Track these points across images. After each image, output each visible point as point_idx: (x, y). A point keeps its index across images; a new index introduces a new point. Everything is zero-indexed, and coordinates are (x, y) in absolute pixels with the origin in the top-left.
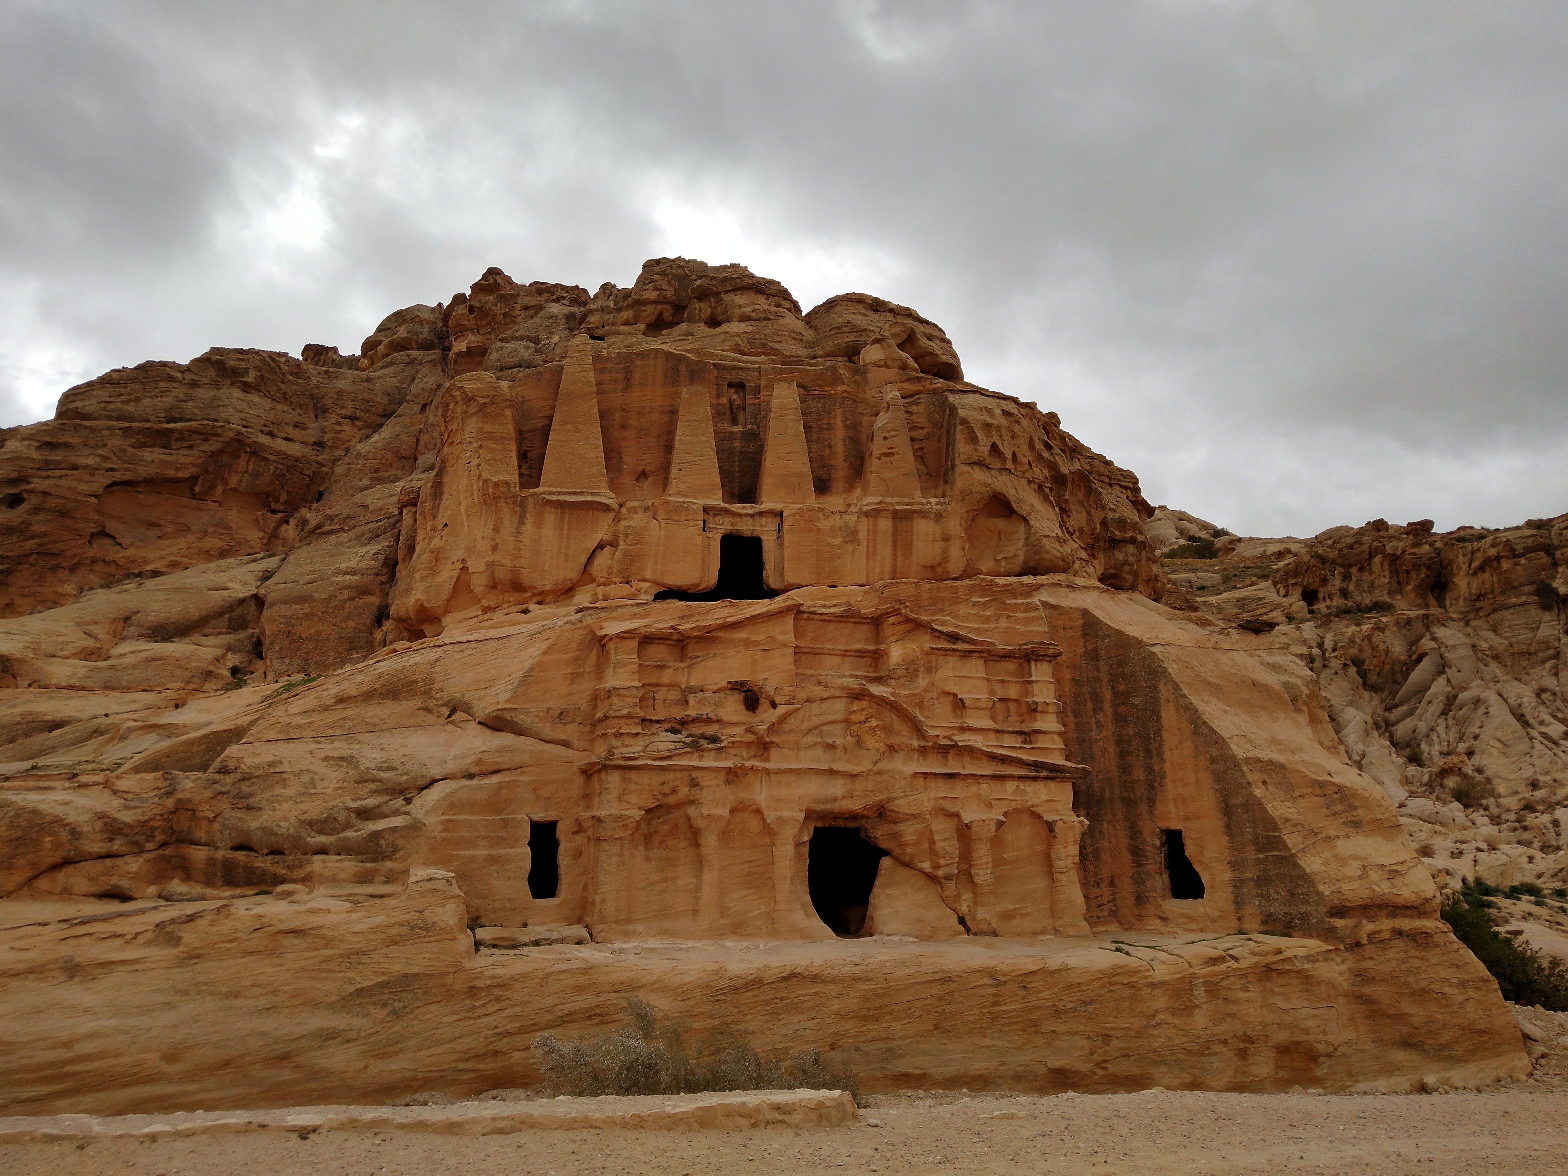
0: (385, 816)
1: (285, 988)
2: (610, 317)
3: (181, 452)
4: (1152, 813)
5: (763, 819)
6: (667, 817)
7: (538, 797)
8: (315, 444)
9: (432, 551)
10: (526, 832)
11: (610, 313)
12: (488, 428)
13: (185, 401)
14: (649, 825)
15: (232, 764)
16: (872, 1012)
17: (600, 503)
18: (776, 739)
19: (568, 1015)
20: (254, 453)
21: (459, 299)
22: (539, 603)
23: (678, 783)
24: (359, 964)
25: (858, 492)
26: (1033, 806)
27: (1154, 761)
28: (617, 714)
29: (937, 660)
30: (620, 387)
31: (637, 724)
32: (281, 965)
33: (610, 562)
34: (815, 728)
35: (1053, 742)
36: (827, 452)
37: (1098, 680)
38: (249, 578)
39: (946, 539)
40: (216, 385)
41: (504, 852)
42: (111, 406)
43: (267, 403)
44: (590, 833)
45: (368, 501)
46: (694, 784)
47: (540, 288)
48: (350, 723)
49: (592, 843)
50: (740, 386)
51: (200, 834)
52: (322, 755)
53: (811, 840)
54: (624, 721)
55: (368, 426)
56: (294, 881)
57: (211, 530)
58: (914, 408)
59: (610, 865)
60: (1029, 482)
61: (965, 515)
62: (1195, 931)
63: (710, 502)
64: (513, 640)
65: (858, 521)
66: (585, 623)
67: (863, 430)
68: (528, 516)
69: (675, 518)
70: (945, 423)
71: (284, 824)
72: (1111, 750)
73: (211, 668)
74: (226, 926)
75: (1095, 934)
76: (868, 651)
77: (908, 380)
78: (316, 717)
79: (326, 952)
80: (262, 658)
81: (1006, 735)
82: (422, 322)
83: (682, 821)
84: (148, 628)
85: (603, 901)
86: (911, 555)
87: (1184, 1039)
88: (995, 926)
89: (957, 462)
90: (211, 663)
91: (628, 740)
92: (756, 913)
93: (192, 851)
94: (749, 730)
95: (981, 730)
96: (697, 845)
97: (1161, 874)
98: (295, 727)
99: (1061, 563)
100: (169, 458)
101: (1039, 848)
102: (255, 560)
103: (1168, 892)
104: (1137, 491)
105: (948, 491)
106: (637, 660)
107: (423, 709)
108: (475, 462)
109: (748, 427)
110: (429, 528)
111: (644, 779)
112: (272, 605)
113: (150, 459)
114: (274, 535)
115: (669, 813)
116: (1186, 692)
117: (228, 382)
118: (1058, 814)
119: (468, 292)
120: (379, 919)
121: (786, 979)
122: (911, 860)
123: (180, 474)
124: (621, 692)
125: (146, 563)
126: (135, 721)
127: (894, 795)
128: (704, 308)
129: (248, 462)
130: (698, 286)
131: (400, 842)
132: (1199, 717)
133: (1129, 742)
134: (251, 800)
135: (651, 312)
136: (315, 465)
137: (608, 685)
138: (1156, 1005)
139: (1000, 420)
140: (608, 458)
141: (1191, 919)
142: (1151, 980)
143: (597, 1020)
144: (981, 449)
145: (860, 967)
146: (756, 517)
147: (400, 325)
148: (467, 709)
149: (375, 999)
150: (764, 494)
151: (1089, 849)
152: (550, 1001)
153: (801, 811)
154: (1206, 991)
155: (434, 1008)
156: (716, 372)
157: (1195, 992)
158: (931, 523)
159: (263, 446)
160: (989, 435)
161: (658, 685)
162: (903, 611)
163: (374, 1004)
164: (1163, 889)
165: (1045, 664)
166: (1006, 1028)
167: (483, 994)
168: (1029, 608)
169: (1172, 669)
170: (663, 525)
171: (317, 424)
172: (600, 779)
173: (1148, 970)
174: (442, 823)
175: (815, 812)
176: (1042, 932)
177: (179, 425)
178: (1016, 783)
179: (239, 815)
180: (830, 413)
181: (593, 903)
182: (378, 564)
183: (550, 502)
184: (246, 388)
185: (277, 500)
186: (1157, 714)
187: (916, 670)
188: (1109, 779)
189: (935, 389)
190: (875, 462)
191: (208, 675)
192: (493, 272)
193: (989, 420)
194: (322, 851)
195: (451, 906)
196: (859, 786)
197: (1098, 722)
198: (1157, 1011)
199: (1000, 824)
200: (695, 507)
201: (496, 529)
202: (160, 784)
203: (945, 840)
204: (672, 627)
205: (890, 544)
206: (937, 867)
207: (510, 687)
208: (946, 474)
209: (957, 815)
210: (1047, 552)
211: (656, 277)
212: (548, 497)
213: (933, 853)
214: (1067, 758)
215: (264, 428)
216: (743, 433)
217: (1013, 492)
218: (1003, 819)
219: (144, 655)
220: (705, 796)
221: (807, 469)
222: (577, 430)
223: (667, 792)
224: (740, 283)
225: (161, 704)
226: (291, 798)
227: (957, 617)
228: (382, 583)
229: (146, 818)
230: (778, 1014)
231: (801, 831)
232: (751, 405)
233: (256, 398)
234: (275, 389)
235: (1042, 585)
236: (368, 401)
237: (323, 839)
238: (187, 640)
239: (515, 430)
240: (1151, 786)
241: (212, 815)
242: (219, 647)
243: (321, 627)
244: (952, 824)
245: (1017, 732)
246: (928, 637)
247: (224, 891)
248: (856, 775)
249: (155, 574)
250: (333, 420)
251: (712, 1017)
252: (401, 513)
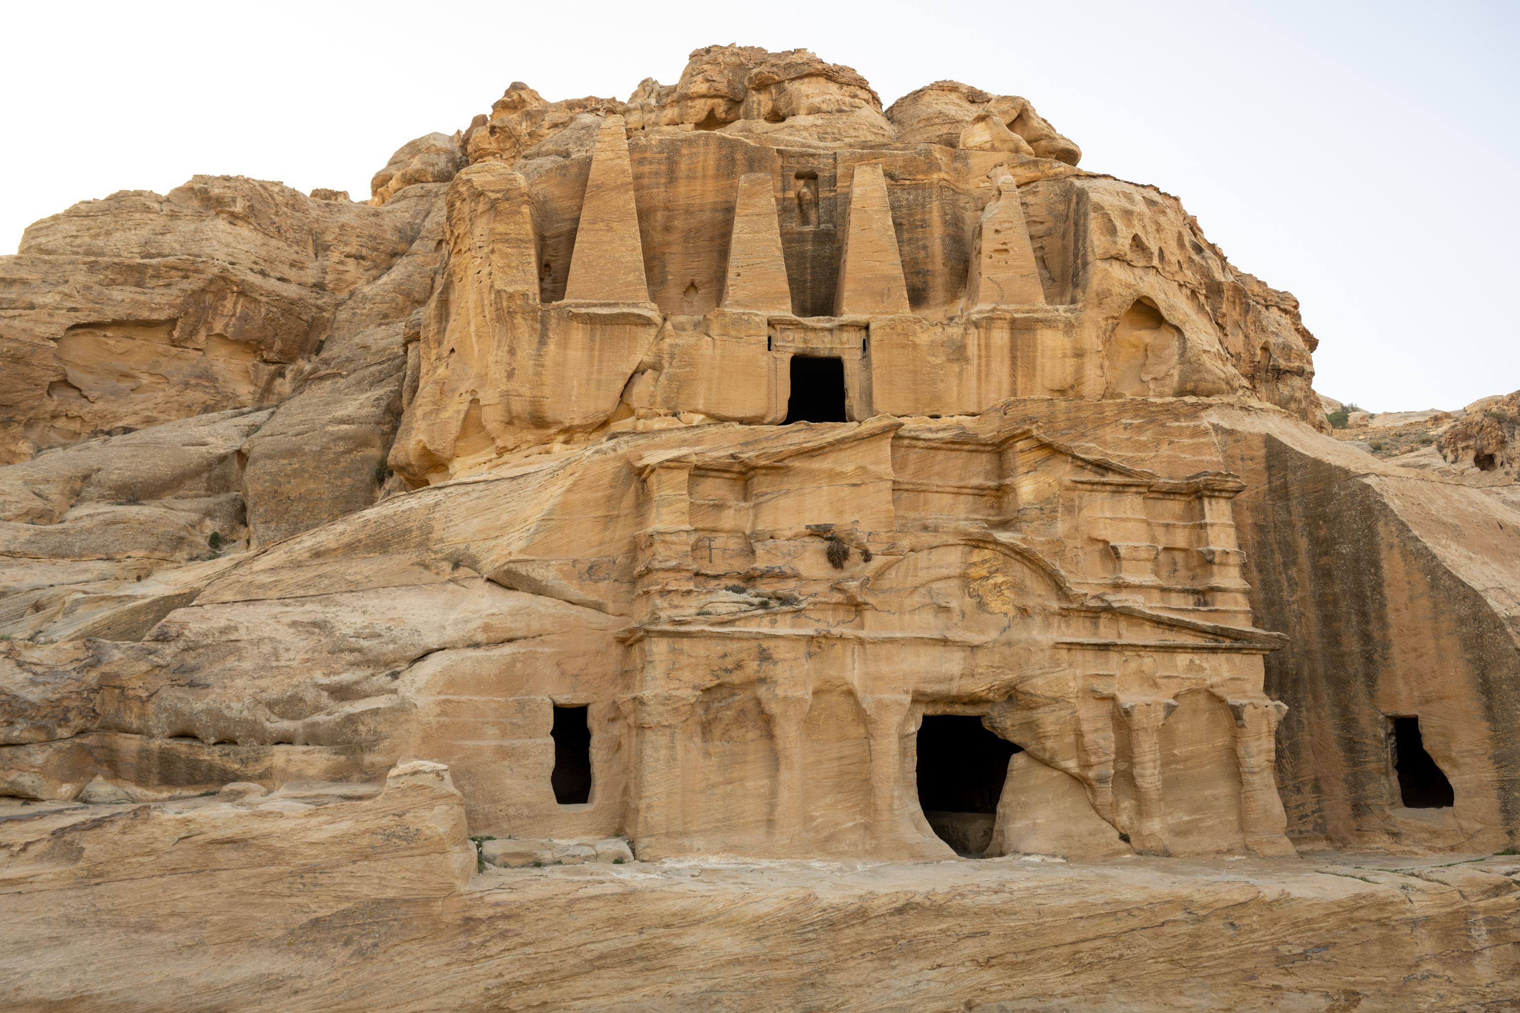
0: (367, 696)
1: (215, 918)
2: (653, 116)
3: (157, 290)
4: (1372, 696)
5: (857, 703)
6: (730, 700)
7: (563, 673)
8: (315, 285)
9: (436, 382)
10: (548, 720)
11: (651, 111)
12: (501, 228)
13: (163, 234)
14: (707, 710)
15: (173, 631)
16: (1021, 958)
17: (639, 316)
18: (870, 600)
19: (600, 958)
20: (242, 293)
21: (479, 121)
22: (566, 442)
23: (744, 655)
24: (315, 885)
25: (962, 303)
26: (1212, 686)
27: (1374, 628)
28: (663, 565)
29: (1081, 498)
30: (663, 181)
31: (690, 579)
32: (212, 887)
33: (652, 389)
34: (923, 585)
35: (1236, 603)
36: (922, 254)
37: (1290, 525)
38: (233, 432)
39: (1079, 354)
40: (199, 216)
41: (518, 743)
42: (78, 241)
43: (259, 238)
44: (631, 720)
45: (370, 342)
46: (765, 656)
47: (571, 105)
48: (327, 582)
49: (634, 732)
50: (811, 177)
51: (132, 719)
52: (289, 619)
53: (920, 732)
54: (671, 574)
55: (376, 267)
56: (249, 779)
57: (193, 381)
58: (1030, 199)
59: (657, 760)
60: (1180, 285)
61: (1103, 324)
62: (1441, 849)
63: (776, 313)
64: (530, 479)
65: (966, 333)
66: (620, 452)
67: (966, 228)
68: (551, 334)
69: (733, 333)
70: (1072, 214)
71: (235, 705)
72: (1309, 615)
73: (182, 534)
74: (142, 833)
75: (1302, 854)
76: (989, 488)
77: (1022, 165)
78: (285, 575)
79: (273, 869)
80: (246, 525)
81: (1173, 595)
82: (438, 152)
83: (750, 705)
84: (110, 489)
85: (649, 807)
86: (1034, 376)
87: (1462, 999)
88: (1167, 843)
89: (1090, 258)
90: (184, 528)
91: (677, 600)
92: (850, 824)
93: (120, 741)
94: (836, 588)
95: (1140, 587)
96: (771, 736)
97: (1387, 775)
98: (259, 587)
99: (1225, 387)
100: (142, 298)
101: (1221, 741)
102: (243, 414)
103: (1398, 798)
104: (1298, 317)
105: (1080, 295)
106: (687, 497)
107: (418, 564)
108: (486, 271)
109: (822, 226)
110: (433, 358)
111: (699, 649)
112: (256, 460)
113: (120, 298)
114: (267, 390)
115: (733, 694)
116: (1416, 533)
117: (213, 212)
118: (1246, 697)
119: (488, 112)
120: (345, 826)
121: (900, 911)
122: (1052, 758)
123: (155, 316)
124: (668, 538)
125: (116, 418)
126: (85, 592)
127: (1029, 673)
128: (763, 101)
129: (235, 304)
130: (756, 75)
131: (384, 729)
132: (1439, 565)
133: (1335, 603)
134: (196, 675)
135: (700, 108)
136: (314, 310)
137: (650, 530)
138: (1419, 951)
139: (1141, 207)
140: (649, 269)
141: (1435, 834)
142: (1409, 915)
143: (641, 965)
144: (1120, 241)
145: (1002, 895)
146: (836, 333)
147: (413, 156)
148: (473, 563)
149: (336, 933)
150: (844, 303)
151: (1286, 744)
152: (574, 939)
153: (907, 692)
154: (1489, 932)
155: (415, 946)
156: (779, 161)
157: (1473, 933)
158: (1060, 334)
159: (252, 285)
160: (1129, 224)
161: (714, 531)
162: (1035, 433)
163: (334, 940)
164: (1392, 795)
165: (1222, 502)
166: (1208, 982)
167: (483, 928)
168: (1197, 432)
169: (1395, 505)
170: (718, 342)
171: (317, 263)
172: (642, 650)
173: (1403, 902)
174: (439, 704)
175: (924, 694)
176: (1230, 851)
177: (154, 261)
178: (1189, 656)
179: (179, 694)
180: (924, 206)
181: (637, 810)
182: (379, 411)
183: (577, 316)
184: (234, 218)
185: (270, 348)
186: (1376, 564)
187: (1054, 511)
188: (1308, 653)
189: (1056, 175)
190: (985, 260)
191: (178, 542)
192: (516, 87)
193: (1129, 206)
194: (285, 740)
195: (441, 809)
196: (982, 660)
197: (1290, 579)
198: (1422, 959)
199: (1170, 709)
200: (757, 319)
201: (512, 351)
202: (80, 654)
203: (1096, 730)
204: (733, 456)
205: (1007, 362)
206: (1088, 766)
207: (525, 534)
208: (1075, 275)
209: (1113, 698)
210: (1208, 371)
211: (706, 67)
212: (575, 310)
213: (1080, 747)
214: (1254, 624)
215: (254, 266)
216: (815, 234)
217: (1163, 296)
218: (1172, 702)
219: (101, 518)
220: (780, 672)
221: (899, 272)
222: (610, 229)
223: (730, 667)
224: (807, 70)
225: (119, 573)
226: (246, 672)
227: (1104, 443)
228: (384, 434)
229: (58, 696)
230: (891, 959)
231: (906, 721)
232: (825, 198)
233: (244, 230)
234: (268, 222)
235: (1211, 406)
236: (375, 238)
237: (286, 725)
238: (157, 502)
239: (535, 233)
240: (1368, 659)
241: (144, 695)
242: (194, 511)
243: (312, 486)
244: (1108, 706)
245: (1185, 591)
246: (1068, 467)
247: (161, 792)
248: (977, 647)
249: (127, 430)
250: (336, 259)
251: (799, 964)
252: (406, 352)
